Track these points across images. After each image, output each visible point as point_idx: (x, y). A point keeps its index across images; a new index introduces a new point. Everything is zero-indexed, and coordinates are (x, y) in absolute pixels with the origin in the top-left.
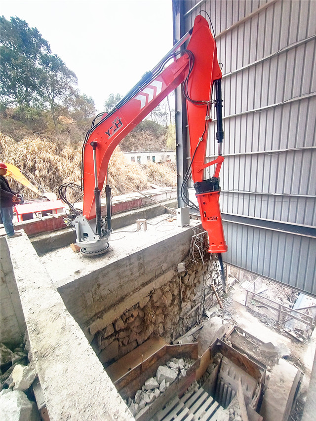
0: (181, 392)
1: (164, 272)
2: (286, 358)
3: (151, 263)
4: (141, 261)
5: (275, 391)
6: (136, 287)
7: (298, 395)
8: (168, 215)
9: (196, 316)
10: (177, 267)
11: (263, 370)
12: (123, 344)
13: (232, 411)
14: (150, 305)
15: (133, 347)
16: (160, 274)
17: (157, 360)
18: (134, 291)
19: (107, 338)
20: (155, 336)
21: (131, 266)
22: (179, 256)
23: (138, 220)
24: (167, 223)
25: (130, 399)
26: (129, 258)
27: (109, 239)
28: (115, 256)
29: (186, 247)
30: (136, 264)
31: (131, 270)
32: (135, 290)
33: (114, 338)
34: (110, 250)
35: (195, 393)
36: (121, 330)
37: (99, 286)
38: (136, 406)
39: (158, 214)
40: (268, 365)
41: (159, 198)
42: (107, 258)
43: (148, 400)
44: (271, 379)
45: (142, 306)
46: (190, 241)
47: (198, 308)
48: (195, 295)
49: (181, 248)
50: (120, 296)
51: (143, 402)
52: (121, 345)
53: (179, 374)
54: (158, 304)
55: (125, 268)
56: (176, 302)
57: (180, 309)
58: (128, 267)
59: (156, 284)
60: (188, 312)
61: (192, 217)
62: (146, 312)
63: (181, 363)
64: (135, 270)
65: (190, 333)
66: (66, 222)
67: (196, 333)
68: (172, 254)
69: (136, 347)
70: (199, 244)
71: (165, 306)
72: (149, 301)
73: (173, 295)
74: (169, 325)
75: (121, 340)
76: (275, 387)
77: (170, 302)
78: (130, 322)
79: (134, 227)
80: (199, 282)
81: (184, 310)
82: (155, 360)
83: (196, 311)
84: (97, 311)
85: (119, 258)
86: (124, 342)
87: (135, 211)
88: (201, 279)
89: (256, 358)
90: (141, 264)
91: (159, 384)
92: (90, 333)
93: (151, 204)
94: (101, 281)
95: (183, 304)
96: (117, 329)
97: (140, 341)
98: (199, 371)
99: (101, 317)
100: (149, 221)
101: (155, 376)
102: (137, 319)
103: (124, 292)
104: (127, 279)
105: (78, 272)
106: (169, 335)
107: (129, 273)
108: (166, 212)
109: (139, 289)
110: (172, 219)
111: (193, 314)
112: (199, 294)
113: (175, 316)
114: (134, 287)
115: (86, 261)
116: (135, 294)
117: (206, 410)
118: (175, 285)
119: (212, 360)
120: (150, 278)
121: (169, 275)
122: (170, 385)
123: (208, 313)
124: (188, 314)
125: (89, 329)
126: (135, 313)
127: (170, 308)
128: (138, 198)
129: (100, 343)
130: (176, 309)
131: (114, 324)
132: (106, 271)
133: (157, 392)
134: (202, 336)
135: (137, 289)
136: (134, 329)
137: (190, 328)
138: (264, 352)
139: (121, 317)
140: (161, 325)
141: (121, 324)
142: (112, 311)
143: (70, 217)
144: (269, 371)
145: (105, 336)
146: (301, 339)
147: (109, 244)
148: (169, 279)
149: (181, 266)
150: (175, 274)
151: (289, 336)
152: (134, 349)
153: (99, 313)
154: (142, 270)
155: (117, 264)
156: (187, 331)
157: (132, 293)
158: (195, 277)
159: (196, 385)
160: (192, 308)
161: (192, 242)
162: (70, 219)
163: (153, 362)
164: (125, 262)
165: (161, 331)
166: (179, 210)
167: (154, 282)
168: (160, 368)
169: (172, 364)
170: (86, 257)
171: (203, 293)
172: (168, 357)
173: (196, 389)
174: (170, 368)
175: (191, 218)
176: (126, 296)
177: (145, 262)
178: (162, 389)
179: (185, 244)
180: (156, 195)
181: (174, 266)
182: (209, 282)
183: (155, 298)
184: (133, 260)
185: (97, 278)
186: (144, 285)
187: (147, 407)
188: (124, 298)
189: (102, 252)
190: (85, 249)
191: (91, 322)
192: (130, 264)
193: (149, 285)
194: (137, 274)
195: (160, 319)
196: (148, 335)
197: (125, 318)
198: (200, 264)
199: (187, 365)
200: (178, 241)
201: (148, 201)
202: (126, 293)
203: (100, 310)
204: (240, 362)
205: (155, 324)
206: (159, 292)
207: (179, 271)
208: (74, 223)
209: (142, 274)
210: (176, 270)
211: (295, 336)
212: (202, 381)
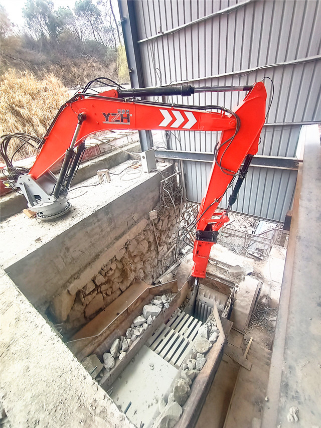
0: (167, 319)
1: (136, 222)
2: (249, 274)
3: (121, 216)
4: (110, 215)
5: (242, 301)
6: (110, 242)
7: (259, 299)
8: (132, 161)
9: (173, 256)
10: (149, 216)
11: (232, 288)
12: (107, 295)
13: (209, 324)
14: (127, 256)
15: (117, 295)
16: (133, 225)
17: (142, 301)
18: (108, 247)
19: (89, 294)
20: (137, 281)
21: (99, 223)
22: (150, 203)
23: (99, 171)
24: (132, 171)
25: (122, 337)
26: (95, 214)
27: (67, 197)
28: (79, 215)
29: (156, 193)
30: (105, 219)
31: (100, 227)
32: (109, 245)
33: (96, 292)
34: (72, 209)
35: (178, 316)
36: (102, 284)
37: (68, 249)
38: (129, 340)
39: (120, 161)
40: (236, 283)
41: (119, 143)
42: (70, 219)
43: (138, 334)
44: (238, 293)
45: (119, 258)
46: (159, 186)
47: (174, 249)
48: (170, 238)
49: (151, 195)
50: (93, 254)
51: (134, 336)
52: (105, 295)
53: (163, 308)
54: (135, 253)
55: (94, 226)
56: (152, 248)
57: (158, 253)
58: (96, 224)
59: (129, 235)
60: (165, 254)
61: (159, 160)
62: (124, 263)
63: (163, 299)
64: (105, 226)
65: (169, 271)
66: (8, 185)
67: (174, 269)
68: (142, 203)
69: (121, 294)
70: (169, 189)
71: (142, 254)
72: (126, 252)
73: (149, 242)
74: (149, 269)
75: (104, 292)
76: (242, 298)
77: (147, 249)
78: (109, 275)
79: (95, 179)
80: (173, 225)
81: (161, 253)
82: (140, 301)
83: (172, 252)
84: (72, 273)
85: (84, 217)
86: (108, 293)
87: (94, 161)
88: (174, 223)
89: (227, 279)
90: (110, 219)
91: (147, 319)
92: (70, 294)
93: (110, 151)
94: (68, 243)
95: (160, 248)
96: (98, 284)
97: (123, 288)
98: (179, 301)
99: (78, 278)
100: (111, 171)
101: (141, 314)
102: (117, 271)
103: (97, 249)
104: (97, 237)
105: (39, 240)
106: (150, 277)
107: (98, 230)
108: (129, 158)
109: (113, 243)
110: (137, 165)
111: (170, 255)
112: (174, 236)
113: (154, 260)
114: (107, 242)
115: (46, 225)
116: (110, 249)
117: (188, 327)
118: (149, 232)
119: (191, 289)
120: (123, 230)
121: (142, 224)
122: (156, 317)
123: (184, 251)
124: (165, 256)
125: (68, 291)
126: (114, 266)
127: (147, 255)
128: (94, 145)
129: (83, 300)
130: (154, 254)
131: (94, 281)
132: (72, 233)
133: (145, 326)
134: (180, 272)
135: (111, 243)
136: (116, 280)
137: (169, 267)
138: (233, 273)
139: (100, 273)
140: (141, 271)
141: (100, 279)
142: (88, 270)
143: (10, 178)
144: (237, 287)
145: (87, 293)
146: (262, 258)
147: (69, 203)
148: (143, 228)
149: (153, 214)
150: (148, 222)
151: (253, 257)
152: (119, 296)
153: (74, 275)
154: (113, 224)
155: (84, 223)
156: (166, 270)
157: (106, 249)
158: (169, 222)
159: (178, 311)
160: (168, 250)
161: (161, 188)
162: (11, 181)
163: (138, 304)
164: (91, 220)
165: (142, 275)
166: (143, 154)
167: (127, 234)
168: (145, 307)
169: (156, 301)
170: (45, 221)
171: (177, 234)
172: (151, 296)
173: (179, 314)
174: (154, 304)
175: (157, 161)
176: (101, 252)
177: (114, 216)
178: (149, 322)
179: (154, 190)
180: (115, 139)
181: (146, 214)
182: (182, 224)
183: (131, 248)
184: (100, 216)
185: (63, 242)
186: (117, 238)
187: (139, 339)
188: (99, 255)
189: (63, 213)
190: (41, 213)
191: (69, 284)
192: (98, 221)
193: (123, 238)
194: (108, 229)
195: (139, 266)
196: (130, 282)
197: (103, 273)
198: (172, 208)
199: (169, 298)
200: (146, 189)
201: (107, 147)
202: (99, 250)
203: (75, 272)
204: (214, 286)
205: (135, 271)
206: (135, 242)
207: (152, 219)
208: (18, 185)
209: (114, 228)
210: (149, 219)
211: (257, 256)
212: (183, 307)
